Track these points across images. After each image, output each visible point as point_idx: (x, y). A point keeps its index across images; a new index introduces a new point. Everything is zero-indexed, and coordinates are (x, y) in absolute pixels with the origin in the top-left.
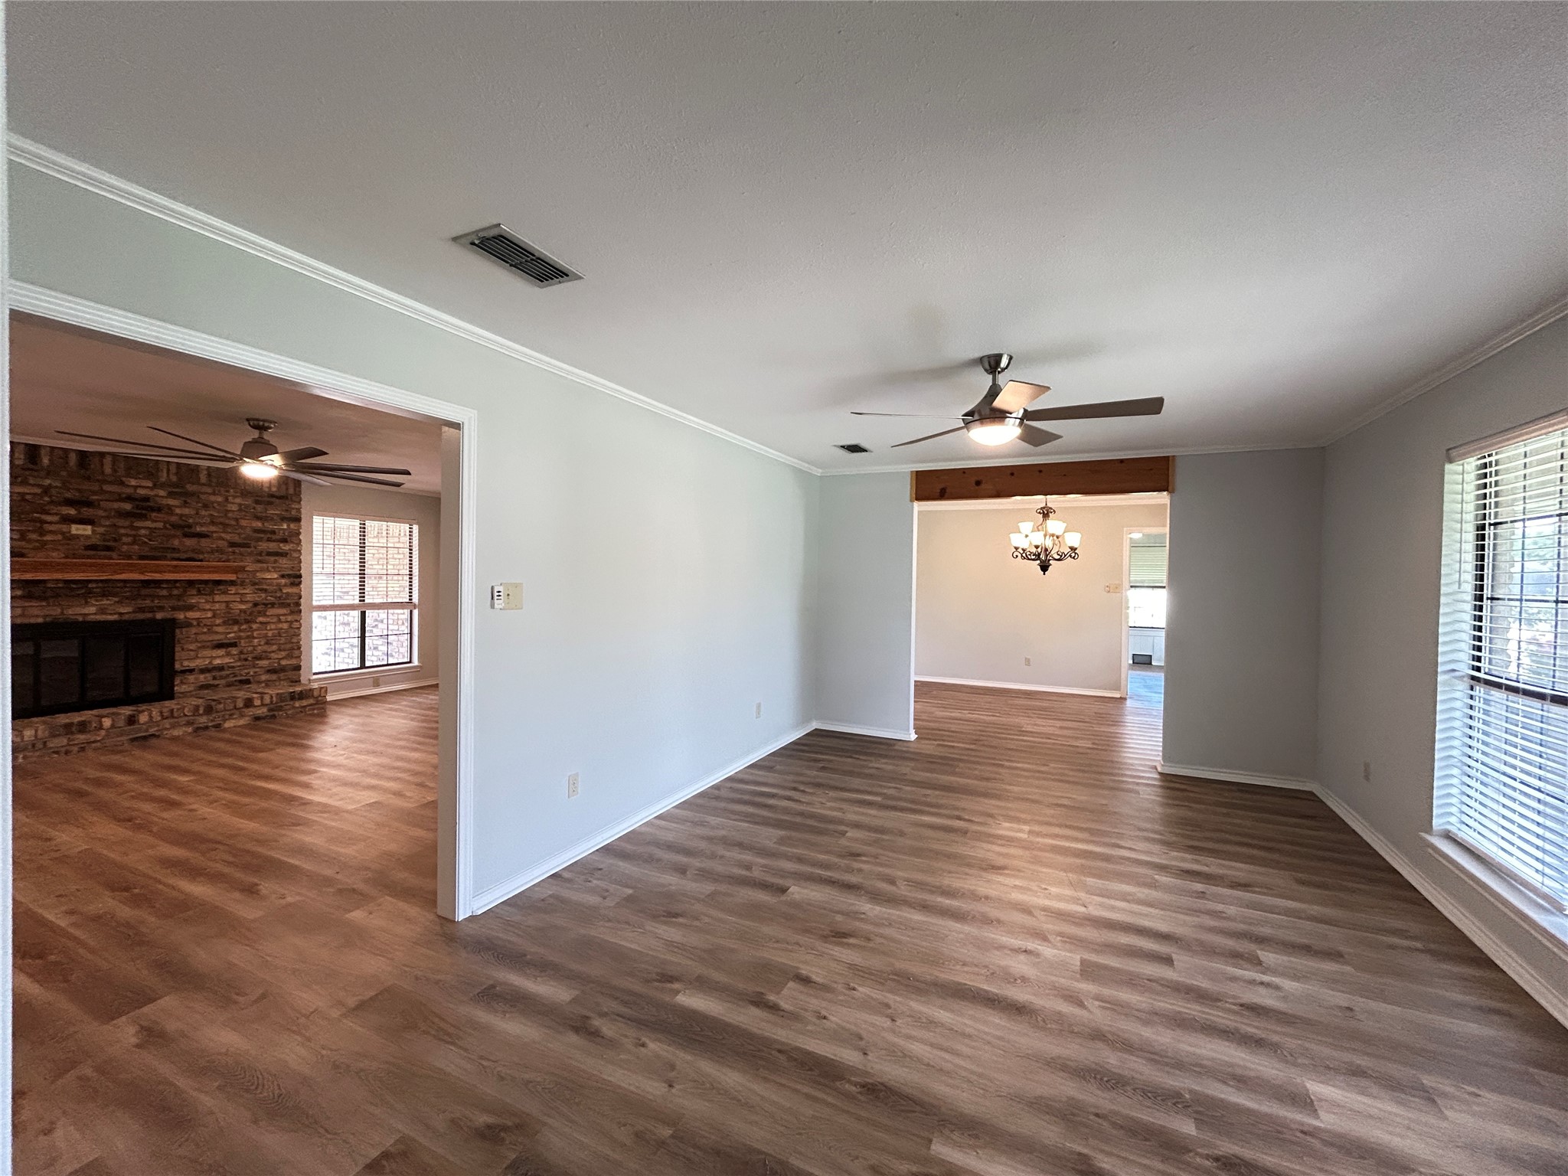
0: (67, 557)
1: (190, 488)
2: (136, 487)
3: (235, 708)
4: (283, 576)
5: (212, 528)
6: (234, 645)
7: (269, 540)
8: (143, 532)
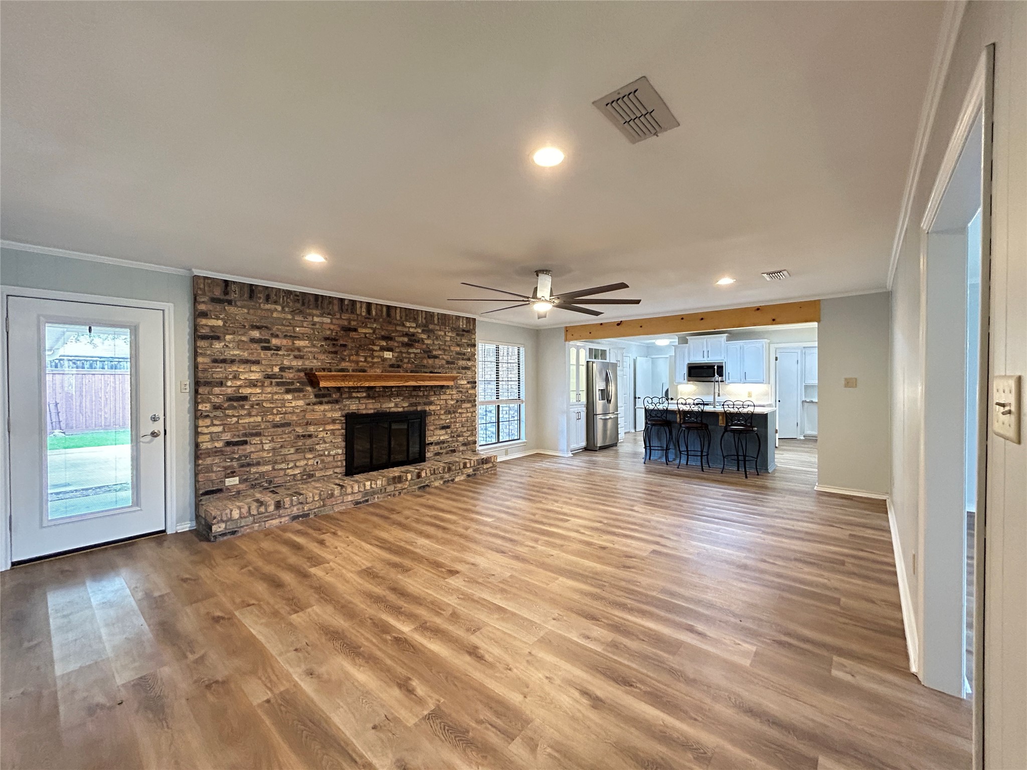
0: (382, 372)
1: (431, 327)
2: (409, 327)
3: (460, 469)
4: (468, 383)
5: (440, 352)
6: (448, 427)
7: (463, 359)
8: (412, 355)
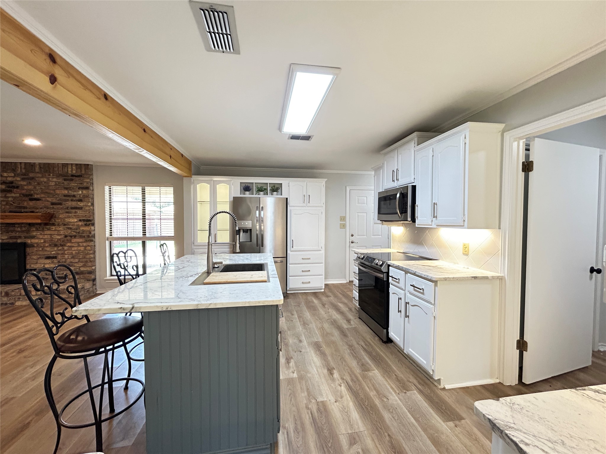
1: (31, 175)
2: (6, 177)
4: (80, 220)
5: (43, 195)
6: (55, 258)
7: (72, 200)
8: (10, 199)
